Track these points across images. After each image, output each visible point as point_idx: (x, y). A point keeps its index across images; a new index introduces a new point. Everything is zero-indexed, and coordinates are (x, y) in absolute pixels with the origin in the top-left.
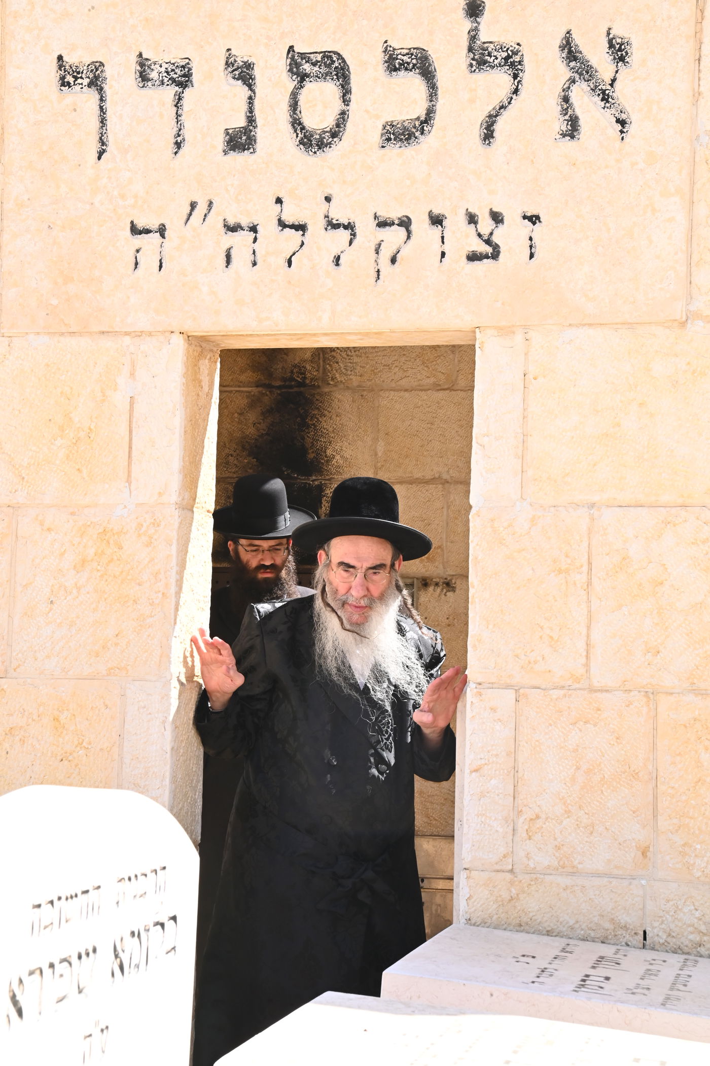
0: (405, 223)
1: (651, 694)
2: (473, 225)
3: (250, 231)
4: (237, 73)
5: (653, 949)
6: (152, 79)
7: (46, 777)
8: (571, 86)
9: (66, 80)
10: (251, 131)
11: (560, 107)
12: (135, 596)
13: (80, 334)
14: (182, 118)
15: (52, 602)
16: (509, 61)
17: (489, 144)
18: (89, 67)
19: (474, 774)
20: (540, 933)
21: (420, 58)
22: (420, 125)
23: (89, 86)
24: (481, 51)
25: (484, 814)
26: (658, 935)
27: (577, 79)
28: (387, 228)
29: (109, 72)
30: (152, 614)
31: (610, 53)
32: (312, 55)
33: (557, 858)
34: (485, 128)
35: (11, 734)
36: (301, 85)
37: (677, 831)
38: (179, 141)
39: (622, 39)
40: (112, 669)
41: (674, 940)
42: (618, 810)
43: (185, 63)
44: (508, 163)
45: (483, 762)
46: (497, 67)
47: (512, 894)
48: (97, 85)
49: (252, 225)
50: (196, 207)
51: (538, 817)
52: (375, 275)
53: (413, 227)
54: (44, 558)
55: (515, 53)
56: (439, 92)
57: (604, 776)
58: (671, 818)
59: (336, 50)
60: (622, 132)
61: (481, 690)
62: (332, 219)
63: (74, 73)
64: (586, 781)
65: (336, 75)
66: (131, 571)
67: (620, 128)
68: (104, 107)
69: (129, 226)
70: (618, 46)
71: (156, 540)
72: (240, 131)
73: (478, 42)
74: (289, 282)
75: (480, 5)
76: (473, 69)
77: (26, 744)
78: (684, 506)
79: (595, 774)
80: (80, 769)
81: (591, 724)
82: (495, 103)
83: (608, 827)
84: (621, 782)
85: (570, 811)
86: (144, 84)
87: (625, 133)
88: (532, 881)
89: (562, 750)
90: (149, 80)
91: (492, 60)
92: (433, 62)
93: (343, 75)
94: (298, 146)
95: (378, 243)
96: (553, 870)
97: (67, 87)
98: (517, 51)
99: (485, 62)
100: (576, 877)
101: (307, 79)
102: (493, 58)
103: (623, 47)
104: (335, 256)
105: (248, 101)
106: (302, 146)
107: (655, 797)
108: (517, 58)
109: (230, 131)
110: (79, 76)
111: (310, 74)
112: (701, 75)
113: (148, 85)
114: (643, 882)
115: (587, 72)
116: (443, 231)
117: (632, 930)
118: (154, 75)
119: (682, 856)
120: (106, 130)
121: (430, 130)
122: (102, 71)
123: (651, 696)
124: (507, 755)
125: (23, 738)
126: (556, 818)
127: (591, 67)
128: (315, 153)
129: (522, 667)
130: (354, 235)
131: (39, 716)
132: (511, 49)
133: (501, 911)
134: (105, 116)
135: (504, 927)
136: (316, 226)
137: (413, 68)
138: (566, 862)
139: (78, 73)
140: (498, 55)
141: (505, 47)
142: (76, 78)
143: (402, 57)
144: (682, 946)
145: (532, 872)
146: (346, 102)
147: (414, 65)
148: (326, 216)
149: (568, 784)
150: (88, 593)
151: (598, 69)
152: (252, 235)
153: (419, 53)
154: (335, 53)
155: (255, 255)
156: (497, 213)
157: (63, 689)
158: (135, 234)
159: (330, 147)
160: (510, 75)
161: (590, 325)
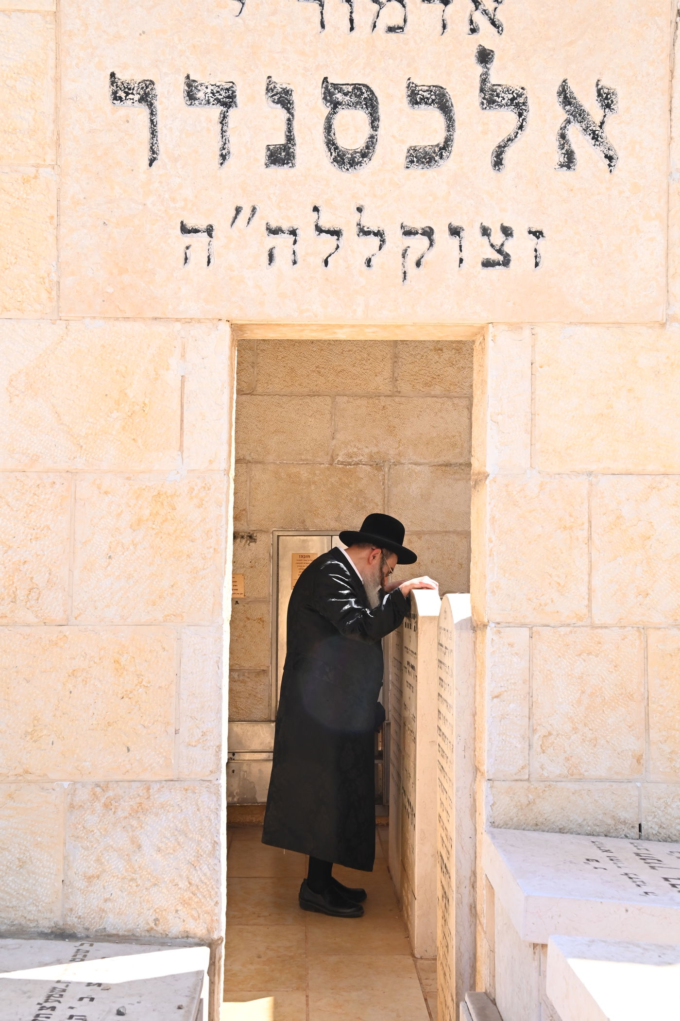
0: (428, 233)
1: (643, 629)
2: (486, 237)
3: (290, 234)
4: (276, 97)
5: (648, 839)
6: (199, 99)
7: (108, 713)
8: (567, 125)
9: (118, 95)
10: (290, 148)
11: (558, 142)
12: (188, 552)
13: (134, 319)
14: (227, 134)
15: (110, 557)
16: (514, 102)
17: (499, 170)
18: (140, 85)
19: (495, 699)
20: (552, 831)
21: (439, 95)
22: (439, 151)
23: (140, 101)
24: (490, 92)
25: (504, 734)
26: (651, 827)
27: (572, 120)
28: (412, 236)
29: (159, 89)
30: (205, 567)
31: (599, 100)
32: (344, 86)
33: (567, 768)
34: (495, 157)
35: (73, 675)
36: (334, 112)
37: (665, 741)
38: (224, 154)
39: (609, 89)
40: (168, 616)
41: (664, 831)
42: (617, 726)
43: (229, 86)
44: (516, 187)
45: (503, 689)
46: (504, 106)
47: (529, 799)
48: (147, 101)
49: (292, 229)
50: (240, 211)
51: (550, 734)
52: (403, 275)
53: (435, 237)
54: (102, 518)
55: (520, 96)
56: (456, 124)
57: (605, 698)
58: (660, 731)
59: (365, 83)
60: (610, 166)
61: (500, 629)
62: (364, 227)
63: (125, 89)
64: (590, 703)
65: (365, 104)
66: (184, 530)
67: (608, 162)
68: (155, 121)
69: (179, 225)
70: (605, 95)
71: (207, 502)
72: (280, 148)
73: (488, 84)
74: (327, 279)
75: (489, 54)
76: (484, 107)
77: (88, 685)
78: (665, 474)
79: (597, 696)
80: (140, 705)
81: (593, 655)
82: (504, 136)
83: (608, 740)
84: (619, 702)
85: (577, 728)
86: (192, 103)
87: (612, 166)
88: (546, 787)
89: (570, 677)
90: (195, 99)
91: (499, 100)
92: (450, 98)
93: (371, 104)
94: (332, 163)
95: (404, 249)
96: (563, 778)
97: (119, 101)
98: (521, 94)
99: (494, 102)
100: (583, 783)
101: (339, 107)
102: (501, 99)
103: (609, 96)
104: (367, 259)
105: (287, 122)
106: (335, 164)
107: (647, 715)
108: (521, 100)
109: (271, 148)
110: (130, 92)
111: (342, 102)
112: (672, 123)
113: (195, 104)
114: (638, 784)
115: (580, 115)
116: (460, 241)
117: (630, 824)
118: (200, 95)
119: (670, 761)
120: (157, 140)
121: (448, 155)
122: (152, 89)
123: (642, 631)
124: (524, 683)
125: (85, 679)
126: (566, 734)
127: (584, 111)
128: (348, 169)
129: (534, 609)
130: (383, 241)
131: (100, 659)
132: (516, 92)
133: (520, 814)
134: (155, 128)
135: (523, 827)
136: (350, 232)
137: (432, 103)
138: (575, 771)
139: (130, 89)
140: (505, 96)
141: (511, 90)
142: (127, 94)
143: (423, 93)
144: (671, 835)
145: (545, 780)
146: (375, 128)
147: (433, 100)
148: (359, 224)
149: (574, 705)
150: (144, 549)
151: (591, 113)
152: (292, 238)
153: (437, 90)
154: (364, 85)
155: (295, 256)
156: (507, 227)
157: (122, 634)
158: (185, 233)
159: (361, 165)
160: (516, 113)
161: (587, 323)
